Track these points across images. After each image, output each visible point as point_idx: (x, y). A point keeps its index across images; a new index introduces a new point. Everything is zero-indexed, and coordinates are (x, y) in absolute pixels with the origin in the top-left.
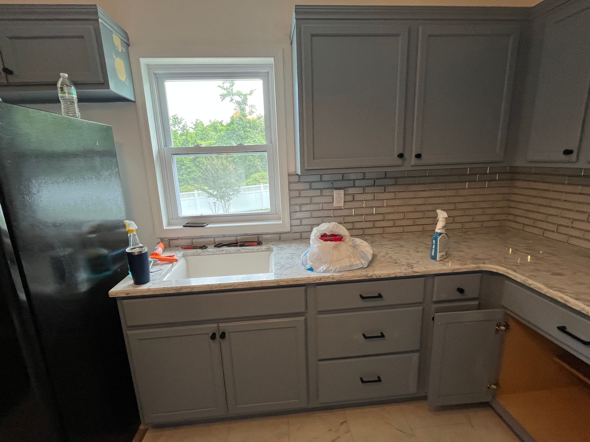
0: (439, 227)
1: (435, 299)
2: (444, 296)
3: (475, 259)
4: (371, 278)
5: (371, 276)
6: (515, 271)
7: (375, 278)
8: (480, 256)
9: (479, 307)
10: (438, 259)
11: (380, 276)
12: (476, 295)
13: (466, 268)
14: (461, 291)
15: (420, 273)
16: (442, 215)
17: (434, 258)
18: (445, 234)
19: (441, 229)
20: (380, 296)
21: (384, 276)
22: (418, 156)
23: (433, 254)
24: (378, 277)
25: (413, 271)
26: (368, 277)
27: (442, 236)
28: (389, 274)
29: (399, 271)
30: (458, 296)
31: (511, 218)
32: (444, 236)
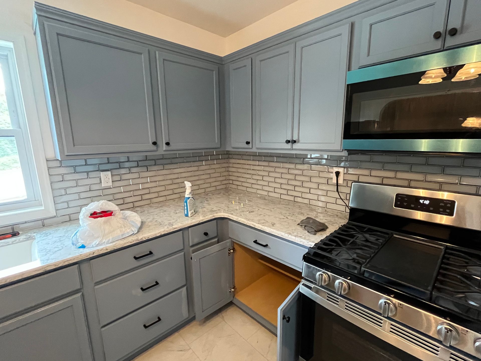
0: (187, 194)
1: (191, 244)
2: (196, 241)
3: (212, 211)
4: (142, 240)
5: (142, 239)
6: (232, 214)
7: (145, 239)
8: (215, 209)
9: (218, 242)
10: (189, 216)
11: (149, 237)
12: (216, 235)
13: (206, 218)
14: (206, 234)
15: (178, 228)
16: (188, 185)
17: (187, 215)
18: (192, 197)
19: (188, 195)
20: (151, 253)
21: (152, 237)
22: (168, 144)
23: (186, 213)
24: (147, 239)
25: (173, 228)
26: (139, 240)
27: (190, 200)
28: (156, 234)
29: (163, 230)
30: (205, 238)
31: (231, 182)
32: (191, 199)
